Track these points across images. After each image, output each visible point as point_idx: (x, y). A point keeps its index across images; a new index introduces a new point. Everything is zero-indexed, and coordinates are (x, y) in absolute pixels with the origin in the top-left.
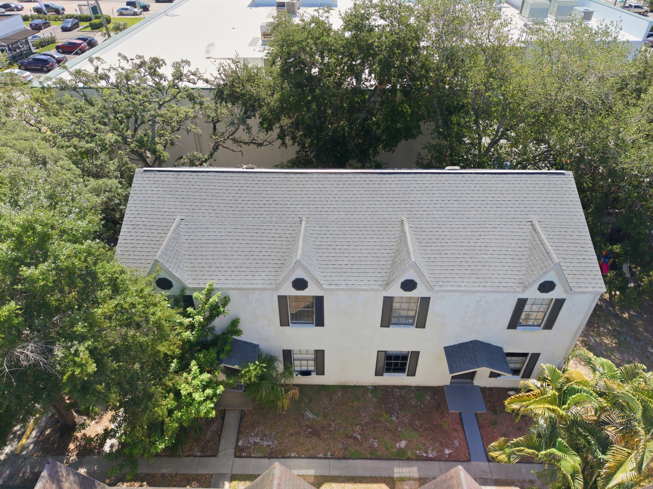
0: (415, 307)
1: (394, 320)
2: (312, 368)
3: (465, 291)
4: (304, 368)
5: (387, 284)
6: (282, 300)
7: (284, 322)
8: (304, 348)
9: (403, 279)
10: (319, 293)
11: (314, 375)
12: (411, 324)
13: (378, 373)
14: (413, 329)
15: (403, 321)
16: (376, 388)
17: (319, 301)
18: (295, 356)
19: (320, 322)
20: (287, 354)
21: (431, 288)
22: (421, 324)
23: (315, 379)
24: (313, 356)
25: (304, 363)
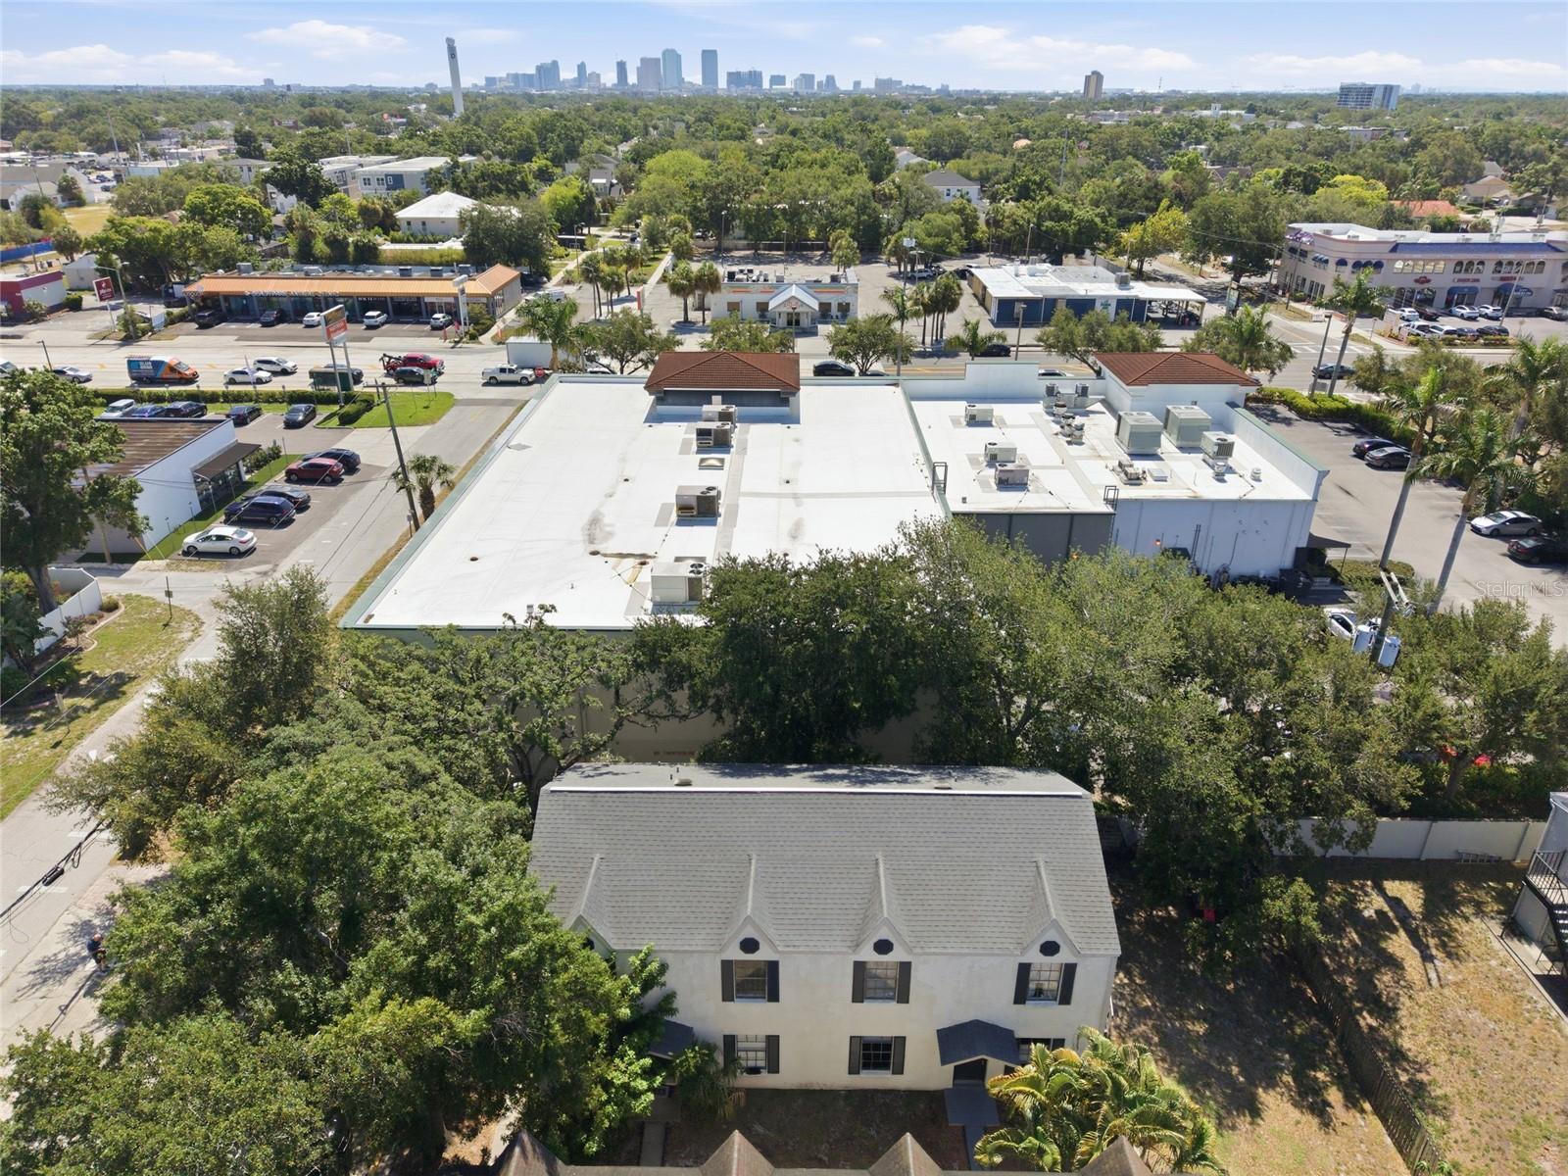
0: (893, 973)
1: (870, 993)
2: (761, 1063)
3: (952, 954)
4: (751, 1064)
5: (857, 946)
6: (727, 966)
7: (727, 996)
8: (751, 1032)
9: (875, 940)
10: (772, 957)
11: (764, 1073)
12: (891, 998)
13: (853, 1070)
14: (893, 1006)
15: (880, 993)
16: (851, 1094)
17: (773, 967)
18: (740, 1045)
19: (774, 996)
20: (730, 1041)
21: (910, 951)
22: (903, 997)
23: (766, 1080)
24: (763, 1045)
25: (751, 1055)
